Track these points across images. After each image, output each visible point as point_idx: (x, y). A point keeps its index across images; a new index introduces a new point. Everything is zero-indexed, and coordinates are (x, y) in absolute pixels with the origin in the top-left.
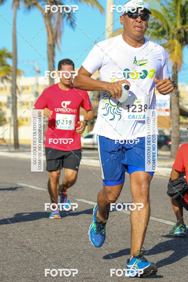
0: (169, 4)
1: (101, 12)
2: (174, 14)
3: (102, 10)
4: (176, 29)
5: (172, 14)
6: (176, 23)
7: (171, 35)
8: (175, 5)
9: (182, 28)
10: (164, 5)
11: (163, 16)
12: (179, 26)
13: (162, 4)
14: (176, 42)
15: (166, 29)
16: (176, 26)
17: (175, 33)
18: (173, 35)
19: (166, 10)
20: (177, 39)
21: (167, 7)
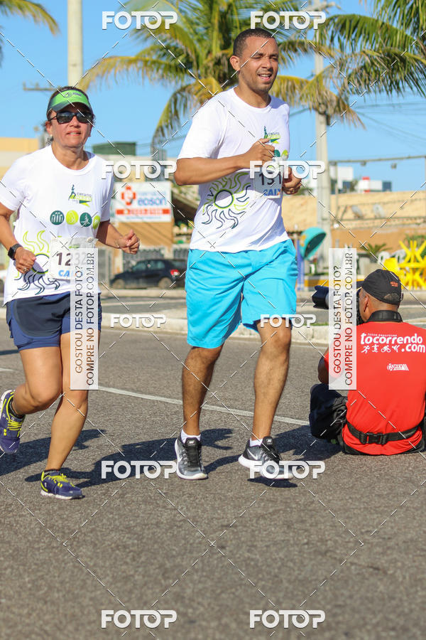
0: (195, 9)
1: (52, 29)
2: (207, 28)
3: (54, 25)
4: (209, 58)
5: (201, 29)
6: (211, 46)
7: (202, 70)
8: (208, 12)
9: (223, 55)
10: (184, 12)
11: (186, 33)
12: (217, 52)
13: (181, 11)
14: (214, 82)
15: (193, 57)
16: (209, 52)
17: (211, 65)
18: (207, 68)
19: (191, 23)
20: (214, 77)
21: (193, 16)
